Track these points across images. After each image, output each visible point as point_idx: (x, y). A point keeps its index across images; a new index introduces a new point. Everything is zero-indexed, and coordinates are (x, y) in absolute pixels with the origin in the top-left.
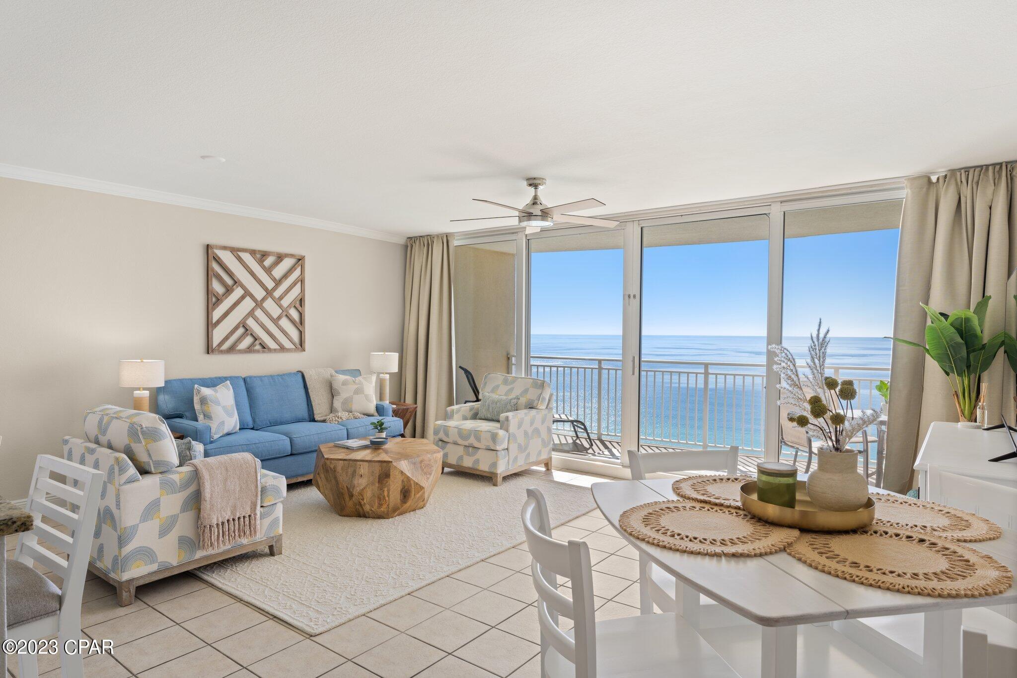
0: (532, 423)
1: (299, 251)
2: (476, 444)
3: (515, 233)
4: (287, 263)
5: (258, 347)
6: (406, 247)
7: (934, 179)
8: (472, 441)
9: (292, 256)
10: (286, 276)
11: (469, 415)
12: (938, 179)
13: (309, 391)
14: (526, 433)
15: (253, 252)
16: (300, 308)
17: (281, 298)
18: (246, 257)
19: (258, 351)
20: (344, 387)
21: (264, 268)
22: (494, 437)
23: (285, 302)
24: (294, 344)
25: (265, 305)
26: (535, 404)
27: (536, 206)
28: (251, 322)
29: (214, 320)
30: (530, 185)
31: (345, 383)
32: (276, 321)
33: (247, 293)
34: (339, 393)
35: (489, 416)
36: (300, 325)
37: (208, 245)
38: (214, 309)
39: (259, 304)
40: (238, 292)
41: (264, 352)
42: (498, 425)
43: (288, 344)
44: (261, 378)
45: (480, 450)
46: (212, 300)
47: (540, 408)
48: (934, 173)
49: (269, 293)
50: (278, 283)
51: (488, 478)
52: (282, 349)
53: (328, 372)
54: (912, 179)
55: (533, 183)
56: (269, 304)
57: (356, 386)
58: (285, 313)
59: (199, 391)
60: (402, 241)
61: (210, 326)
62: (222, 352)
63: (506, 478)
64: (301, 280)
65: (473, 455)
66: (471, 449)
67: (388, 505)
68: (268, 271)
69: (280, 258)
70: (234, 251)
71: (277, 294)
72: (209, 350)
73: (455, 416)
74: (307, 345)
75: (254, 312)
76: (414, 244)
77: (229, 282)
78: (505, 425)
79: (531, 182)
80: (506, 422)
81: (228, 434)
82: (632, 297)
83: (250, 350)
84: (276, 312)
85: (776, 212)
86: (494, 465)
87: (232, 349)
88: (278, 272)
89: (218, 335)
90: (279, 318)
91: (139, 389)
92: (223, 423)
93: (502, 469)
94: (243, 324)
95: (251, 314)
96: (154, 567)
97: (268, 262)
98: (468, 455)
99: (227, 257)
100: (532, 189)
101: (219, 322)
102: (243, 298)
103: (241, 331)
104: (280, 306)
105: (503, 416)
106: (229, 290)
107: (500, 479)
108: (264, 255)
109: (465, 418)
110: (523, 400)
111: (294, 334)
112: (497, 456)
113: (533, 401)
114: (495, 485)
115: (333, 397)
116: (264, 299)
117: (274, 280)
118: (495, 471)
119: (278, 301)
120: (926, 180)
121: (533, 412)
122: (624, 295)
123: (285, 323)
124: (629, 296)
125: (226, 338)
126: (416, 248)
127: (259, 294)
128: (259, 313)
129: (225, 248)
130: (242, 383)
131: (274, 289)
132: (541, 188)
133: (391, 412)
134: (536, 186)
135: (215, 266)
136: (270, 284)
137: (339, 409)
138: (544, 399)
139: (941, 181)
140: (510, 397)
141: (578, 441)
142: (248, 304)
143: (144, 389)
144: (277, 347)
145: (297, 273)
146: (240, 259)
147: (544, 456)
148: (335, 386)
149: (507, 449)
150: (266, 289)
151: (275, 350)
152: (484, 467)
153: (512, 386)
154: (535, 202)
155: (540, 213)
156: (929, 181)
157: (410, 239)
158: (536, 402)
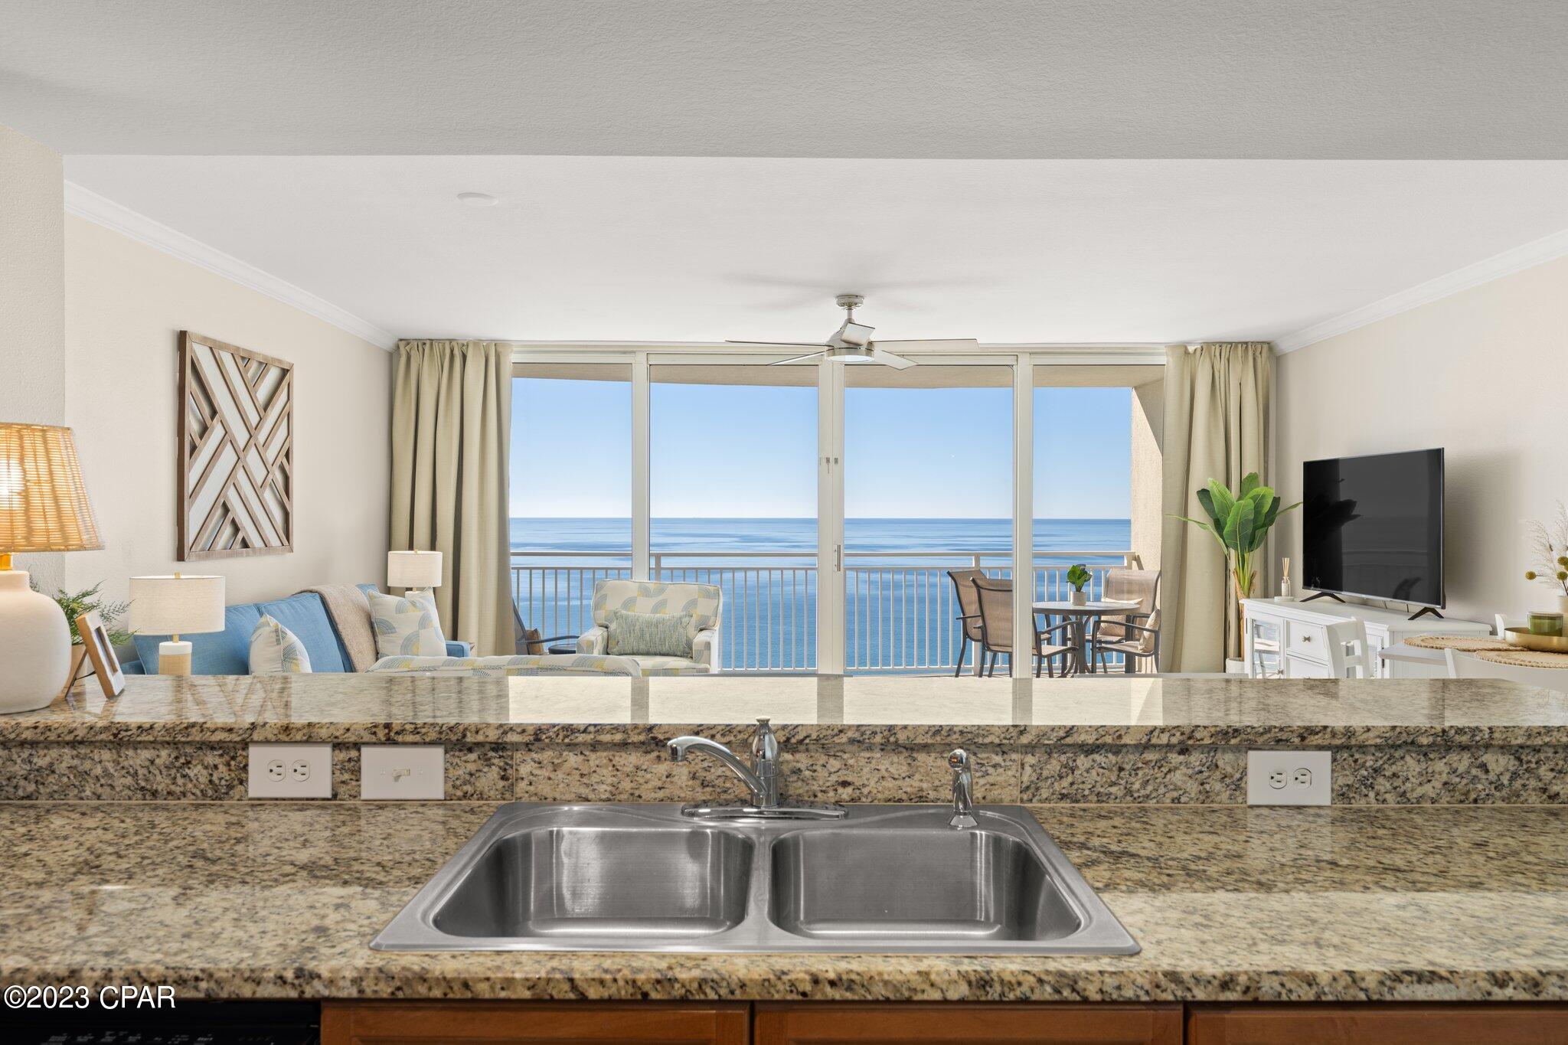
1: (287, 358)
3: (634, 352)
4: (273, 378)
5: (237, 546)
7: (1191, 349)
9: (278, 364)
10: (270, 402)
12: (1195, 351)
15: (234, 352)
16: (286, 468)
17: (265, 446)
18: (227, 360)
20: (401, 616)
21: (245, 383)
23: (270, 455)
24: (279, 536)
25: (248, 459)
28: (231, 496)
29: (190, 492)
30: (842, 305)
31: (400, 610)
32: (259, 492)
33: (228, 436)
34: (389, 629)
35: (643, 647)
36: (285, 500)
37: (182, 333)
39: (240, 458)
40: (217, 433)
41: (248, 555)
43: (273, 540)
48: (1190, 343)
49: (252, 435)
50: (262, 413)
52: (267, 546)
53: (357, 593)
54: (1173, 348)
55: (849, 301)
56: (252, 459)
57: (421, 614)
58: (270, 478)
61: (185, 502)
62: (198, 555)
64: (287, 411)
68: (251, 389)
69: (263, 366)
70: (215, 347)
71: (261, 437)
72: (180, 552)
74: (295, 538)
75: (235, 475)
77: (208, 410)
78: (703, 657)
79: (846, 300)
80: (706, 652)
82: (832, 460)
83: (232, 551)
85: (1024, 365)
87: (210, 549)
88: (262, 392)
89: (195, 518)
90: (262, 484)
91: (168, 638)
94: (222, 499)
95: (231, 478)
97: (252, 373)
99: (204, 360)
100: (846, 310)
101: (194, 493)
102: (222, 445)
103: (220, 512)
104: (264, 464)
106: (205, 429)
108: (246, 358)
110: (695, 618)
111: (279, 517)
113: (707, 618)
115: (375, 635)
116: (246, 447)
117: (256, 409)
119: (261, 452)
120: (1183, 350)
122: (820, 459)
123: (268, 496)
124: (828, 460)
125: (204, 528)
127: (241, 436)
128: (241, 477)
129: (204, 341)
131: (258, 427)
134: (850, 306)
135: (189, 375)
136: (253, 418)
139: (1198, 352)
142: (228, 457)
143: (182, 638)
144: (262, 544)
146: (222, 367)
150: (248, 427)
151: (259, 550)
153: (661, 597)
156: (1186, 352)
157: (407, 342)
158: (713, 618)
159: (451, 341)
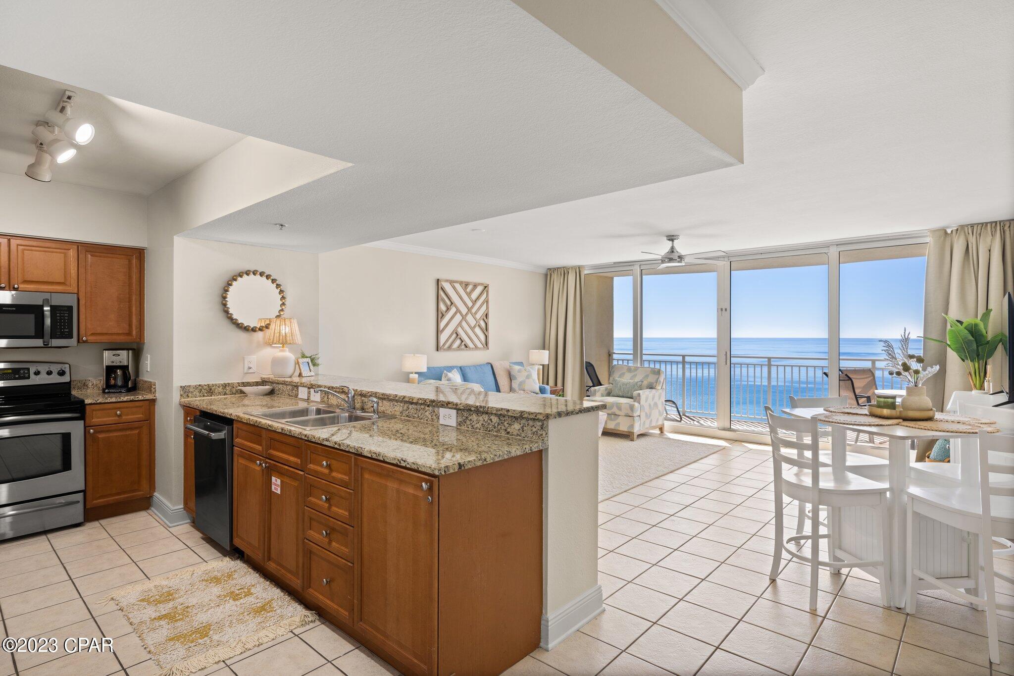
0: (653, 398)
1: (486, 282)
2: (618, 412)
4: (479, 289)
5: (463, 347)
6: (546, 275)
7: (949, 231)
8: (615, 410)
9: (482, 284)
10: (478, 298)
11: (605, 393)
12: (952, 231)
13: (497, 376)
14: (650, 405)
15: (461, 283)
16: (486, 320)
17: (476, 313)
18: (458, 286)
19: (464, 349)
20: (518, 374)
21: (466, 293)
22: (632, 408)
23: (478, 316)
24: (483, 345)
25: (467, 318)
26: (654, 386)
27: (673, 254)
28: (460, 330)
29: (441, 329)
30: (669, 240)
31: (519, 371)
32: (472, 329)
33: (458, 311)
34: (515, 378)
35: (621, 394)
36: (486, 331)
37: (438, 280)
38: (441, 321)
39: (464, 317)
40: (453, 310)
41: (467, 350)
42: (633, 400)
43: (479, 345)
44: (469, 367)
45: (620, 417)
46: (440, 316)
48: (948, 227)
49: (469, 310)
50: (474, 302)
51: (627, 436)
52: (477, 347)
53: (506, 364)
54: (934, 231)
55: (671, 238)
56: (470, 318)
57: (527, 373)
58: (478, 324)
59: (446, 375)
60: (544, 271)
61: (438, 332)
62: (445, 350)
63: (638, 436)
64: (487, 301)
65: (614, 420)
66: (613, 416)
68: (469, 295)
69: (475, 286)
70: (452, 282)
71: (474, 311)
72: (438, 348)
73: (597, 394)
74: (489, 345)
76: (552, 273)
77: (449, 303)
78: (637, 399)
79: (670, 238)
82: (724, 310)
83: (459, 348)
84: (472, 322)
85: (833, 252)
86: (632, 426)
87: (449, 348)
88: (474, 295)
89: (443, 338)
90: (475, 327)
91: (412, 373)
93: (637, 430)
94: (456, 331)
95: (460, 324)
97: (470, 288)
98: (611, 420)
99: (447, 287)
100: (671, 242)
101: (443, 329)
102: (455, 314)
103: (454, 335)
104: (475, 319)
105: (635, 393)
106: (448, 309)
107: (635, 436)
108: (467, 285)
109: (603, 396)
110: (645, 383)
111: (482, 337)
112: (634, 421)
113: (653, 383)
114: (632, 440)
115: (511, 381)
116: (467, 314)
117: (472, 301)
118: (632, 431)
119: (474, 315)
120: (942, 233)
121: (654, 391)
122: (718, 309)
123: (477, 330)
124: (722, 310)
125: (447, 340)
126: (555, 276)
127: (464, 310)
128: (464, 324)
129: (447, 281)
131: (472, 307)
132: (675, 241)
133: (549, 392)
134: (672, 240)
135: (441, 293)
136: (470, 304)
137: (517, 389)
138: (660, 382)
139: (954, 232)
140: (636, 381)
141: (668, 416)
142: (458, 317)
143: (416, 373)
145: (484, 296)
146: (454, 288)
147: (660, 423)
148: (512, 373)
149: (639, 416)
150: (468, 308)
151: (473, 348)
152: (623, 428)
154: (672, 250)
155: (677, 258)
156: (946, 233)
157: (550, 269)
158: (655, 384)
159: (564, 267)
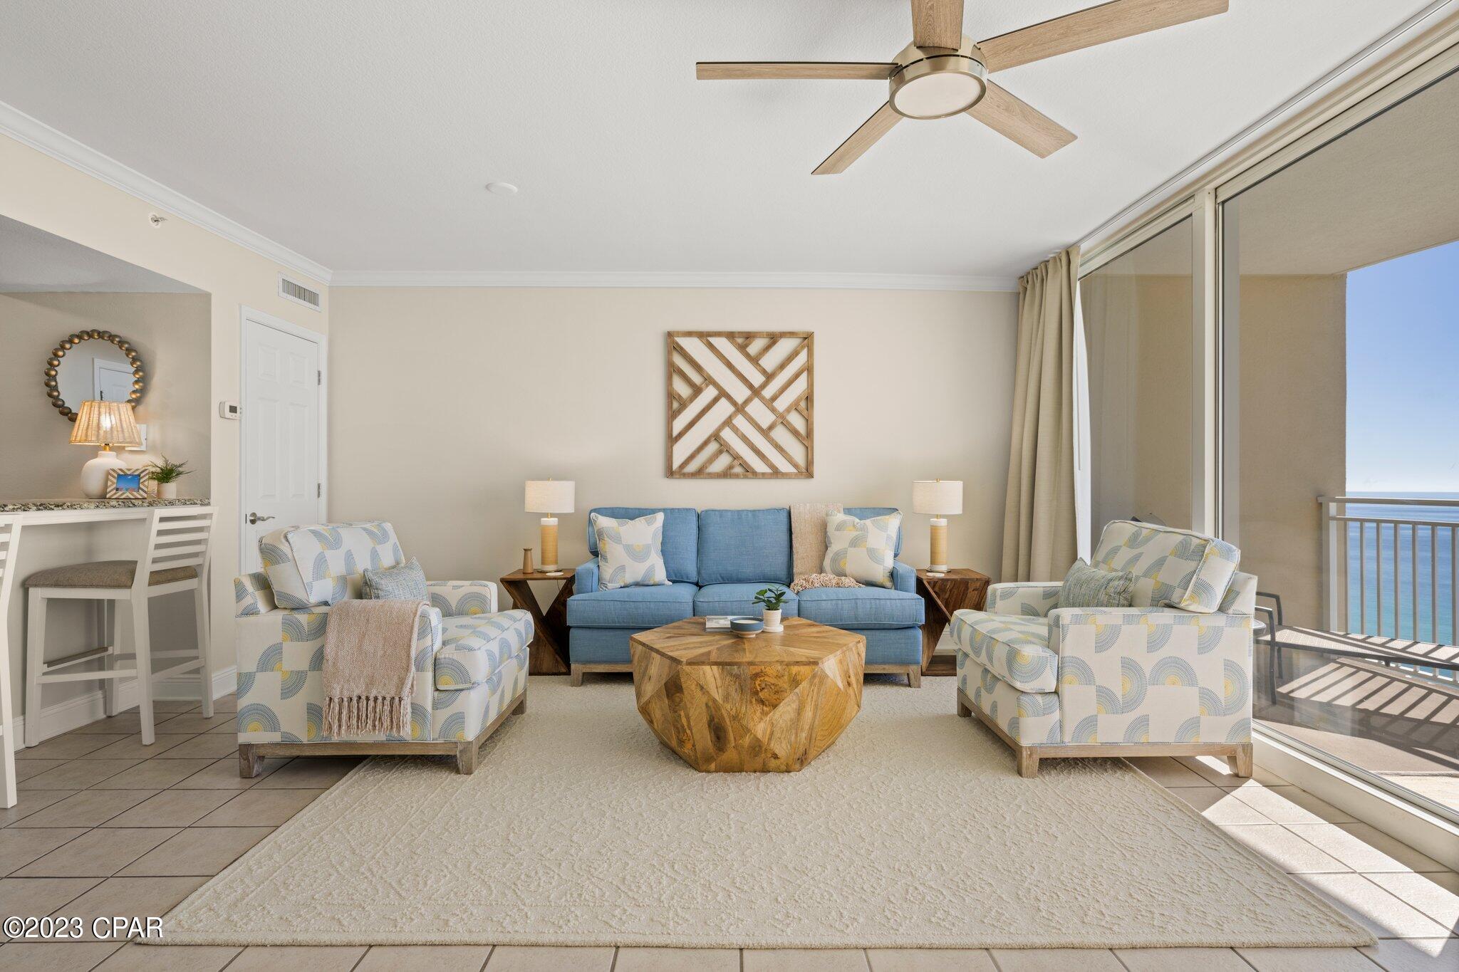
0: (1155, 645)
5: (738, 470)
9: (792, 334)
10: (782, 366)
13: (793, 536)
14: (1129, 666)
15: (731, 336)
16: (805, 412)
17: (774, 398)
18: (722, 344)
19: (737, 476)
21: (748, 356)
23: (781, 404)
24: (796, 466)
25: (749, 409)
28: (727, 434)
29: (674, 433)
32: (766, 433)
33: (723, 394)
36: (807, 439)
37: (668, 333)
38: (676, 417)
39: (740, 409)
40: (710, 393)
44: (721, 513)
45: (997, 683)
46: (674, 406)
47: (1191, 608)
49: (756, 392)
50: (769, 377)
51: (1012, 754)
52: (776, 473)
56: (756, 408)
58: (781, 421)
59: (595, 522)
61: (669, 440)
63: (1049, 764)
64: (809, 369)
65: (991, 691)
67: (694, 746)
68: (754, 360)
69: (774, 338)
70: (703, 336)
71: (768, 393)
72: (670, 473)
74: (817, 468)
75: (731, 420)
76: (1027, 287)
77: (697, 379)
78: (1053, 636)
80: (1055, 630)
81: (637, 584)
83: (726, 474)
84: (766, 418)
86: (1016, 724)
87: (699, 473)
88: (769, 362)
89: (681, 451)
90: (771, 427)
92: (622, 568)
93: (1028, 740)
94: (716, 436)
95: (728, 422)
96: (275, 737)
98: (986, 689)
99: (693, 347)
101: (681, 435)
102: (716, 400)
103: (713, 447)
104: (773, 410)
106: (697, 391)
107: (1031, 762)
108: (749, 337)
111: (796, 451)
113: (1172, 589)
115: (825, 549)
116: (747, 402)
117: (764, 372)
118: (1018, 739)
119: (770, 403)
123: (780, 434)
125: (692, 457)
126: (1029, 292)
127: (741, 393)
129: (689, 334)
130: (695, 519)
131: (763, 386)
133: (913, 584)
136: (757, 379)
142: (724, 408)
143: (556, 516)
144: (768, 470)
145: (802, 358)
146: (711, 347)
148: (830, 531)
149: (1056, 692)
150: (750, 386)
151: (763, 474)
152: (1005, 721)
157: (1022, 278)
